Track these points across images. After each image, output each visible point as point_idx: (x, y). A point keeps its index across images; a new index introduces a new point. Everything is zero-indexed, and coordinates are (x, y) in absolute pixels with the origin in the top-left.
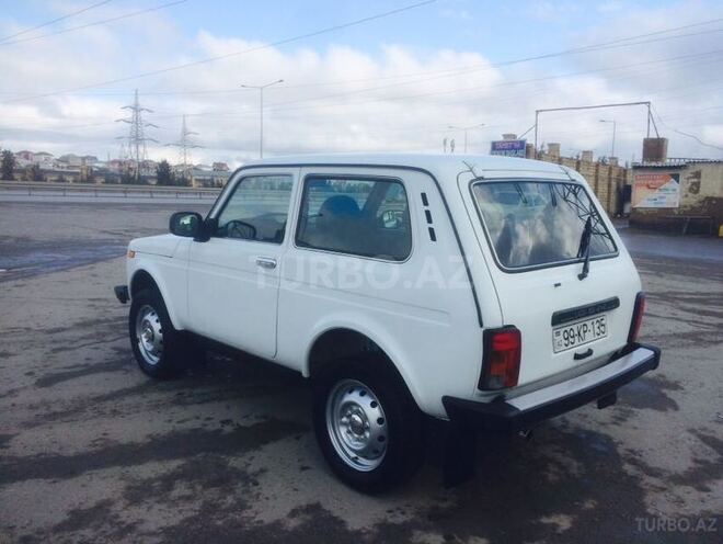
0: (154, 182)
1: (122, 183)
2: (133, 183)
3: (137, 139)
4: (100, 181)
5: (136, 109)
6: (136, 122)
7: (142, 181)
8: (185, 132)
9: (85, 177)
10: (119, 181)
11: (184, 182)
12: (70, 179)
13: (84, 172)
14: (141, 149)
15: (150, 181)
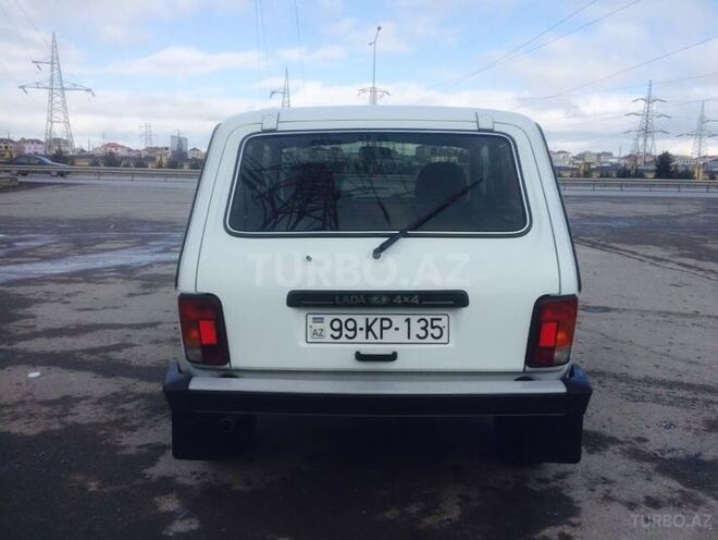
0: (651, 175)
1: (618, 177)
2: (629, 177)
3: (646, 131)
4: (595, 175)
5: (649, 101)
6: (647, 115)
7: (639, 174)
8: (703, 120)
9: (582, 173)
10: (614, 175)
11: (687, 175)
12: (567, 174)
13: (582, 167)
14: (649, 142)
15: (646, 174)
